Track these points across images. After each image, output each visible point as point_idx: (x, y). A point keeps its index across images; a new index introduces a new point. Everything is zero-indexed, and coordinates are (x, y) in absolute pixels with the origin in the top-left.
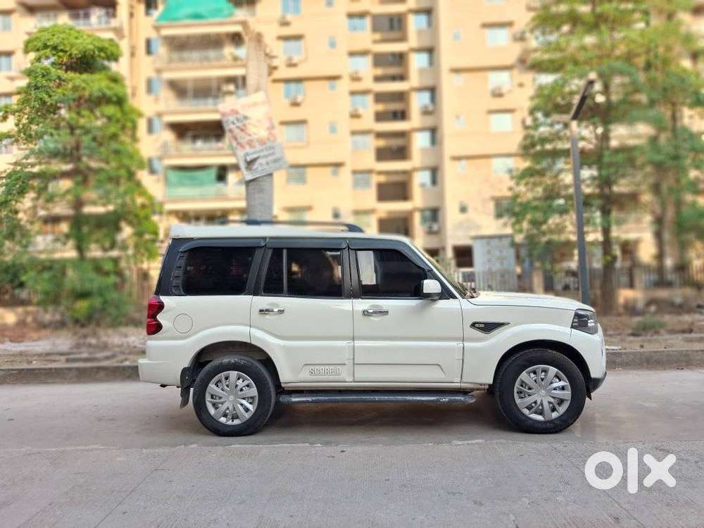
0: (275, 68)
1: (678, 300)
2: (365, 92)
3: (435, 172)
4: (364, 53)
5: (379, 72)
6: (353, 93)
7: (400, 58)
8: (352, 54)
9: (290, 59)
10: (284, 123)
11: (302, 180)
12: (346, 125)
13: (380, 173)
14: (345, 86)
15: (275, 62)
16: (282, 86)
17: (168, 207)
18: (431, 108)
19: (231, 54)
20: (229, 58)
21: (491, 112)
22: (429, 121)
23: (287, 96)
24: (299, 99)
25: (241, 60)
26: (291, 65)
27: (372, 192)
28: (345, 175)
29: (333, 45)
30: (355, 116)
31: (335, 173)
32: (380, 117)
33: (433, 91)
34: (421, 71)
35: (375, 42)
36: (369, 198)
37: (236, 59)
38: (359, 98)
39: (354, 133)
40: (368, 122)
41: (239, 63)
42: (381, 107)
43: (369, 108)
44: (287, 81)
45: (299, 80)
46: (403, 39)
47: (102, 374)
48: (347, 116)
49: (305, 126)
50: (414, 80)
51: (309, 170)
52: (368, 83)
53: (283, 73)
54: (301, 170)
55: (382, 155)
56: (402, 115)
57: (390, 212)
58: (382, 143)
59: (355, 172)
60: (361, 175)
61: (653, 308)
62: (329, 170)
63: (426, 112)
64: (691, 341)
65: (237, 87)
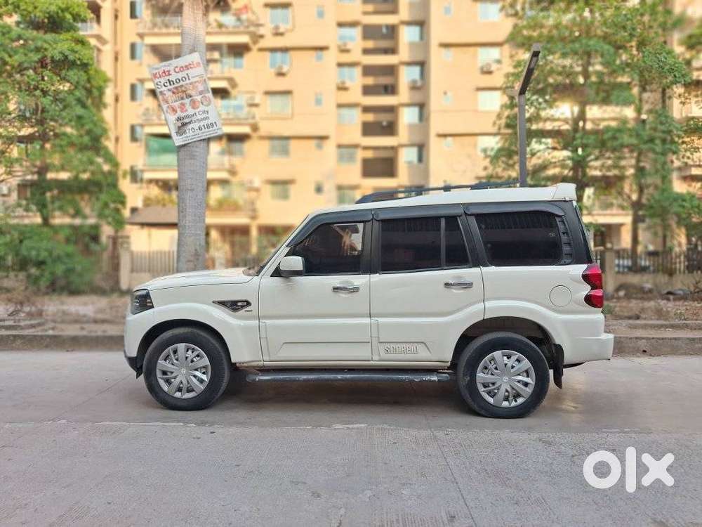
0: (262, 36)
1: (648, 286)
2: (352, 65)
3: (422, 148)
4: (353, 24)
5: (370, 44)
6: (340, 65)
7: (392, 31)
8: (340, 25)
9: (277, 27)
10: (268, 93)
11: (285, 152)
12: (332, 98)
13: (366, 148)
14: (332, 57)
15: (262, 31)
16: (268, 54)
17: (147, 176)
18: (419, 84)
19: (216, 21)
20: (214, 24)
21: (479, 89)
22: (418, 97)
23: (272, 65)
24: (285, 69)
25: (227, 27)
26: (278, 34)
27: (357, 167)
28: (330, 148)
29: (321, 14)
30: (342, 88)
31: (319, 147)
32: (367, 91)
33: (422, 65)
34: (412, 45)
35: (365, 13)
36: (353, 173)
37: (220, 26)
38: (346, 70)
39: (340, 106)
40: (355, 95)
41: (224, 30)
42: (370, 81)
43: (356, 80)
44: (273, 50)
45: (285, 50)
46: (394, 11)
47: (19, 342)
48: (334, 87)
49: (289, 97)
50: (404, 54)
51: (293, 143)
52: (356, 55)
53: (270, 42)
54: (284, 142)
55: (368, 129)
56: (390, 90)
57: (375, 188)
58: (370, 117)
59: (340, 146)
60: (346, 149)
61: (622, 293)
62: (313, 143)
63: (414, 87)
64: (635, 327)
65: (222, 55)
